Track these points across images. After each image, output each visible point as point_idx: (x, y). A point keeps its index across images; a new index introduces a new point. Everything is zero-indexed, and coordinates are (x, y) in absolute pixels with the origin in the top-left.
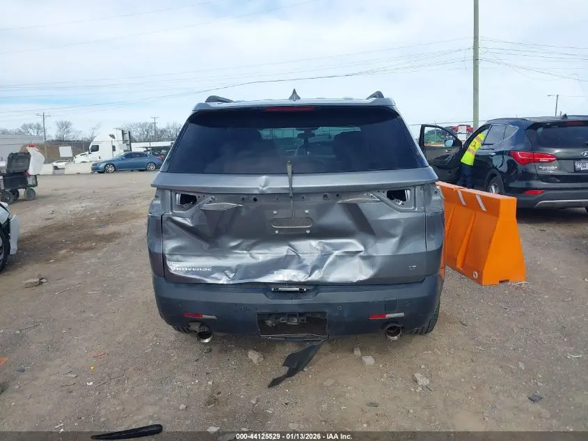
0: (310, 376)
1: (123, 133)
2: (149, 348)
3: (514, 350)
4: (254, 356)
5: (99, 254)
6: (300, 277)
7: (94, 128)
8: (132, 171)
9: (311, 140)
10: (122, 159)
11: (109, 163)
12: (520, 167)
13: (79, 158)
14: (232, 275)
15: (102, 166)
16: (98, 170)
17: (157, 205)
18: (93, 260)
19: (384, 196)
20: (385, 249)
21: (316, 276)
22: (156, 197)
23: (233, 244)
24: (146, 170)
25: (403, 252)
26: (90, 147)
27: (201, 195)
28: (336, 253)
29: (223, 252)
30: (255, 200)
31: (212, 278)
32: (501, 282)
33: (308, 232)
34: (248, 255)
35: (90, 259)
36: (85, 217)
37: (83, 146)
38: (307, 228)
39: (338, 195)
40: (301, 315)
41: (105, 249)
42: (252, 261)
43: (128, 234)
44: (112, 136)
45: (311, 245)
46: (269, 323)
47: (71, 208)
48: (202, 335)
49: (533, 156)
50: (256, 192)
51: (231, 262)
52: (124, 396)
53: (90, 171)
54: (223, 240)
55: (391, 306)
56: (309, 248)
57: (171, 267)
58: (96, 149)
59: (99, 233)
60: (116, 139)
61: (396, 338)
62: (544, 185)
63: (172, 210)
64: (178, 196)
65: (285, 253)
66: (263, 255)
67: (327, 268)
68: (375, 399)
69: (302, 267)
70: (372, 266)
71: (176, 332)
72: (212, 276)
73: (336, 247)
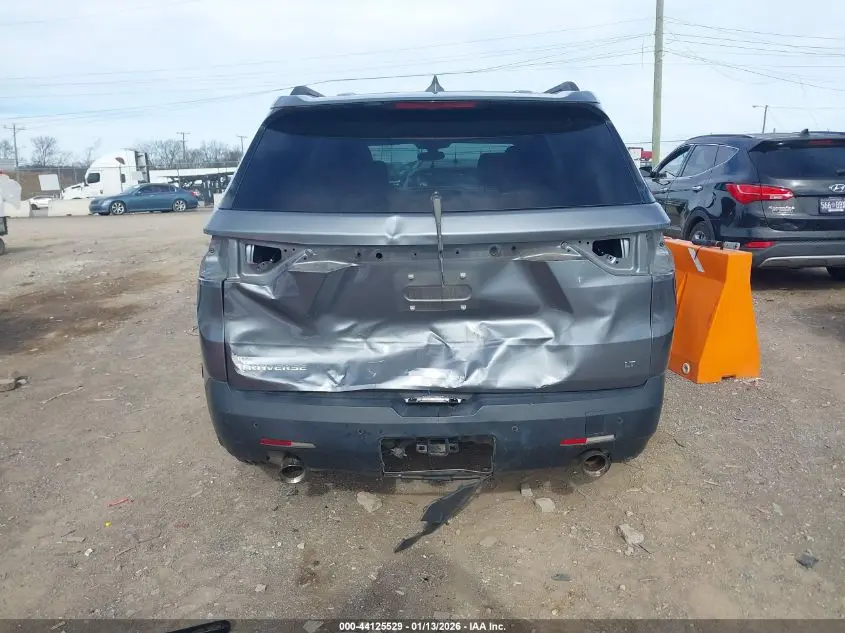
0: (458, 532)
1: (137, 157)
2: (199, 490)
3: (762, 484)
4: (366, 501)
5: (109, 340)
6: (452, 380)
7: (91, 149)
8: (152, 212)
9: (438, 163)
10: (137, 195)
11: (116, 200)
12: (739, 206)
13: (70, 192)
14: (339, 378)
15: (106, 204)
16: (99, 209)
17: (213, 264)
18: (100, 349)
19: (588, 250)
20: (586, 335)
21: (477, 379)
22: (211, 251)
23: (342, 327)
24: (172, 211)
25: (617, 339)
26: (86, 176)
27: (290, 249)
28: (510, 341)
29: (324, 340)
30: (379, 256)
31: (309, 383)
32: (723, 378)
33: (464, 307)
34: (365, 346)
35: (95, 346)
36: (84, 281)
37: (74, 175)
38: (462, 301)
39: (514, 248)
40: (452, 440)
41: (118, 332)
42: (372, 355)
43: (153, 308)
44: (121, 160)
45: (467, 329)
46: (398, 452)
47: (61, 267)
48: (288, 472)
49: (760, 191)
50: (383, 243)
51: (337, 356)
52: (162, 572)
53: (88, 212)
54: (324, 321)
55: (594, 424)
56: (465, 335)
57: (238, 365)
58: (95, 178)
59: (105, 306)
60: (127, 164)
61: (598, 472)
62: (775, 233)
63: (239, 272)
64: (250, 249)
65: (425, 343)
66: (388, 345)
67: (494, 365)
68: (565, 569)
69: (453, 365)
70: (567, 361)
71: (240, 463)
72: (308, 379)
73: (509, 332)
